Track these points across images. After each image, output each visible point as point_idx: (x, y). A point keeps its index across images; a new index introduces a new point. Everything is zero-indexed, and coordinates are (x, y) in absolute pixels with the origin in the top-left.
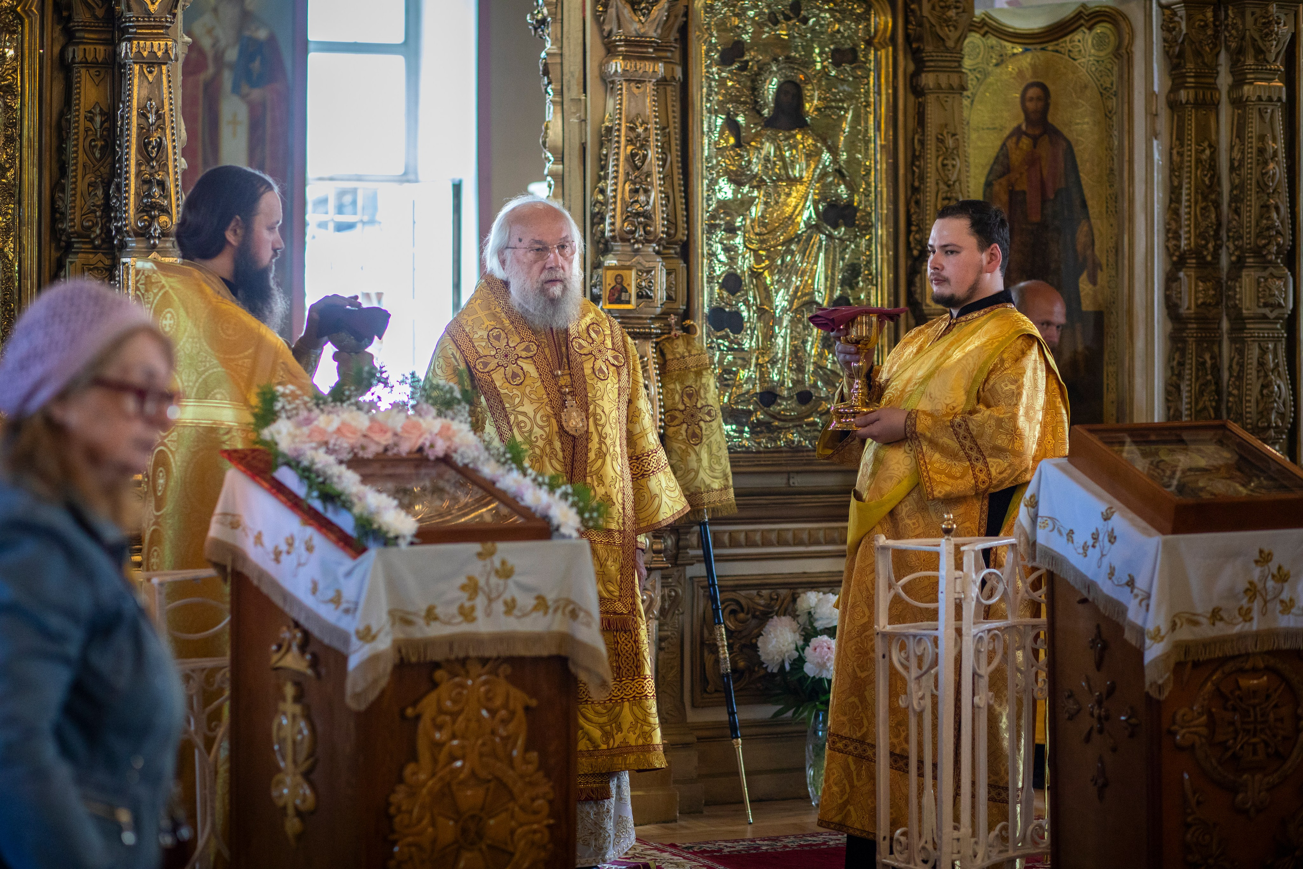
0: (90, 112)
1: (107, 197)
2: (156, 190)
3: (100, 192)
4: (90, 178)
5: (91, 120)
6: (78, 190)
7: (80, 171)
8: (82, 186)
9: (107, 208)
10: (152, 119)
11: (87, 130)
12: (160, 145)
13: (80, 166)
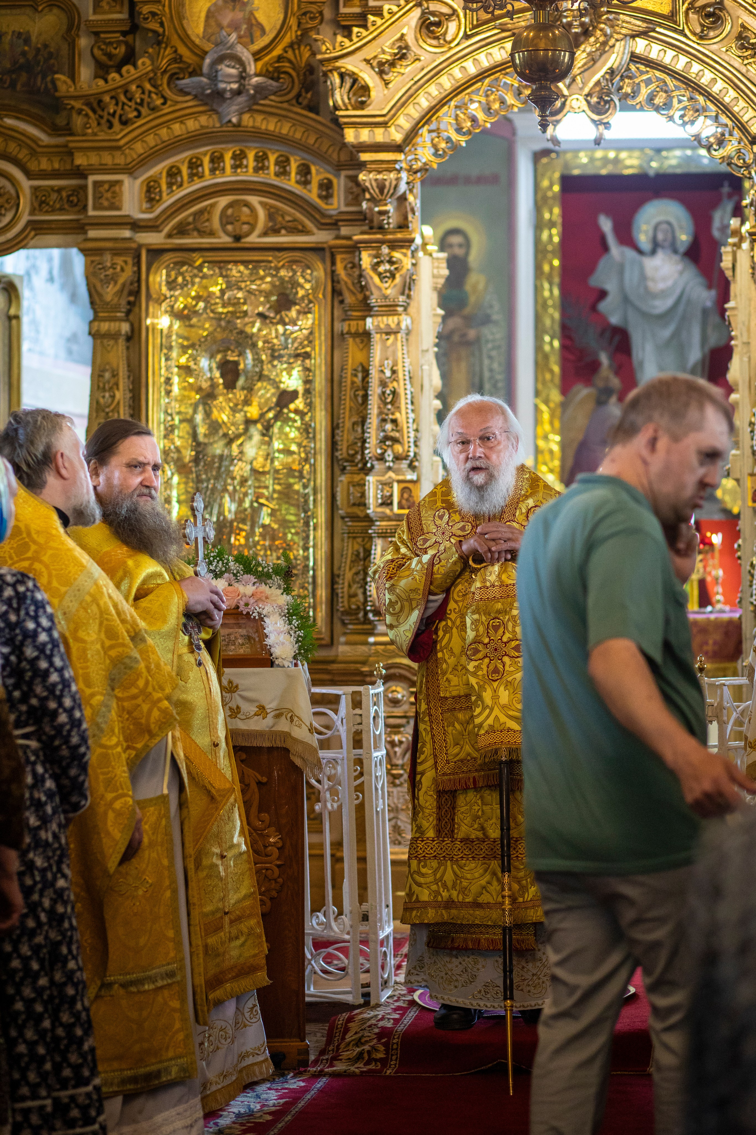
0: (355, 370)
1: (363, 432)
2: (389, 426)
3: (359, 430)
4: (355, 419)
5: (356, 376)
6: (346, 427)
7: (347, 413)
8: (348, 424)
9: (364, 441)
10: (388, 373)
11: (353, 383)
12: (394, 393)
13: (348, 409)
